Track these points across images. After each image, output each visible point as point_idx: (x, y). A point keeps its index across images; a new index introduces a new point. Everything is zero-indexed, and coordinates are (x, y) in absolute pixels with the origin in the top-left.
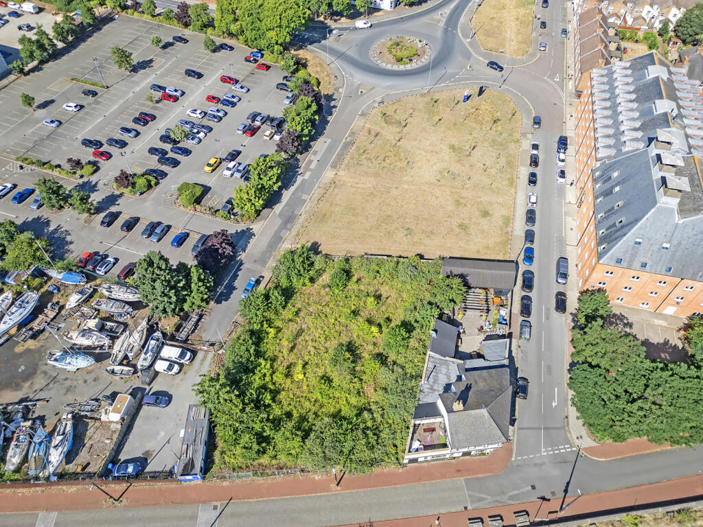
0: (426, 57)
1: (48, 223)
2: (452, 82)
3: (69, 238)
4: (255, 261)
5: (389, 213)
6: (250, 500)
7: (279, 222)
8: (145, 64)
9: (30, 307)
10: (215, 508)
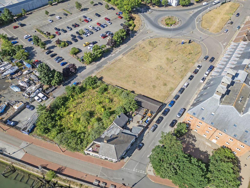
0: (178, 25)
1: (33, 49)
2: (182, 36)
3: (36, 55)
4: (81, 77)
5: (132, 74)
6: (37, 146)
7: (95, 67)
8: (86, 9)
9: (14, 70)
10: (27, 144)
